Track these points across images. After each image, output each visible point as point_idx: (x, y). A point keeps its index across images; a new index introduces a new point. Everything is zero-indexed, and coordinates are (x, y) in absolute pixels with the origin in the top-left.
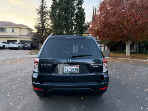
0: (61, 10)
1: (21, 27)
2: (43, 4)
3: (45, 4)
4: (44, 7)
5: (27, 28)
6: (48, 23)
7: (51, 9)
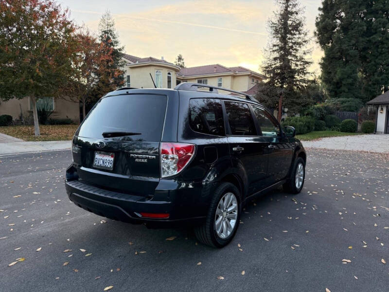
0: (351, 8)
1: (236, 73)
2: (287, 7)
3: (295, 5)
4: (292, 13)
5: (248, 75)
6: (298, 55)
7: (321, 13)
